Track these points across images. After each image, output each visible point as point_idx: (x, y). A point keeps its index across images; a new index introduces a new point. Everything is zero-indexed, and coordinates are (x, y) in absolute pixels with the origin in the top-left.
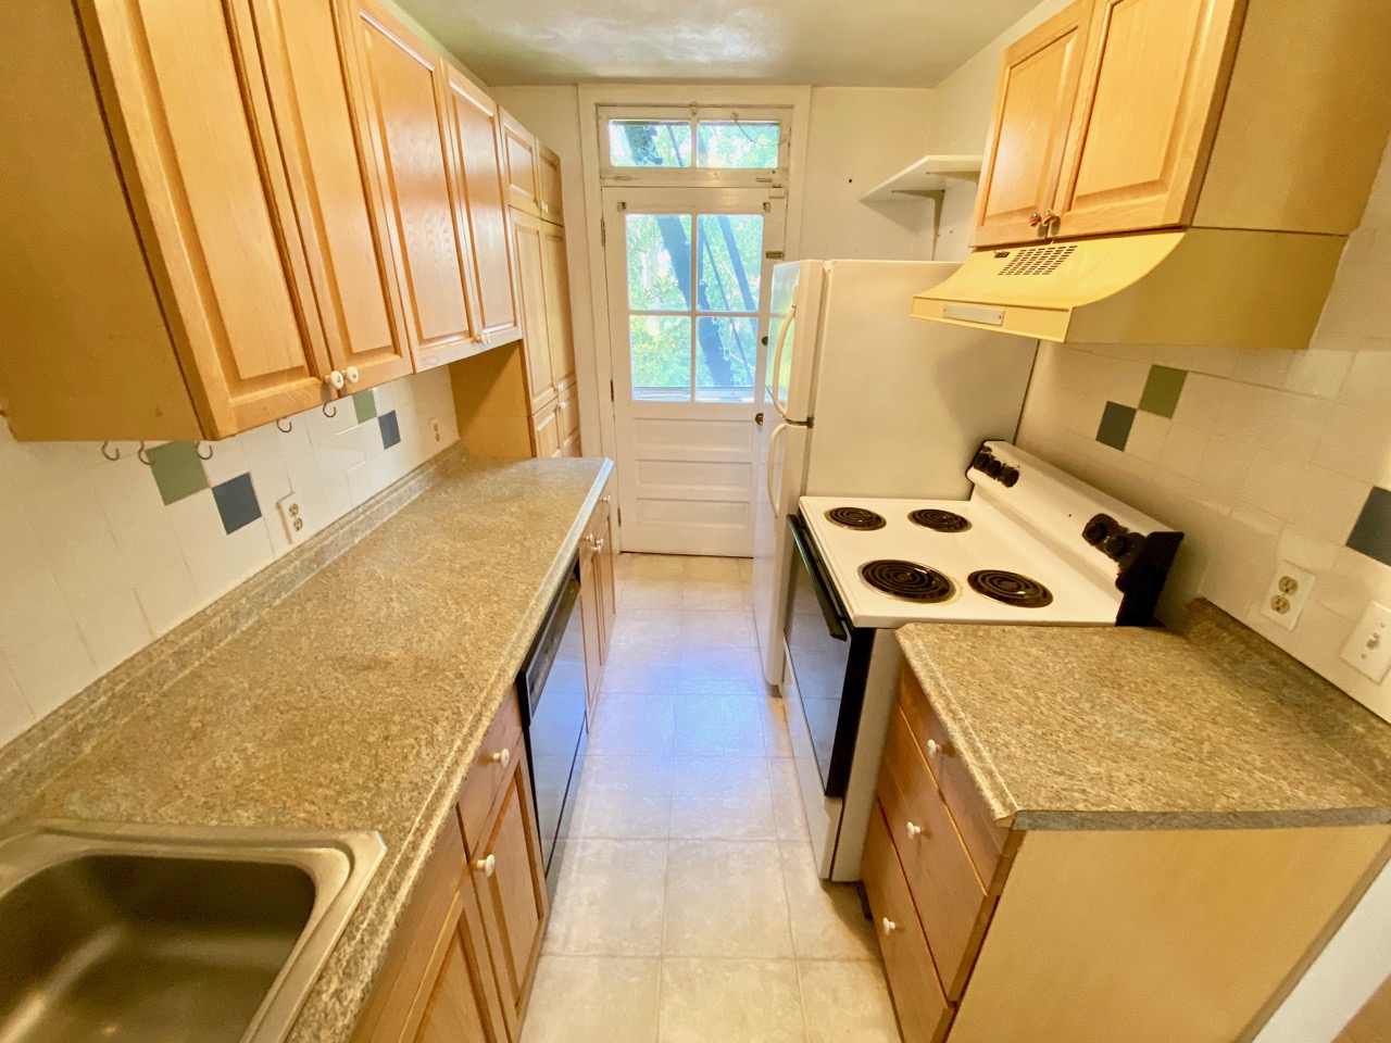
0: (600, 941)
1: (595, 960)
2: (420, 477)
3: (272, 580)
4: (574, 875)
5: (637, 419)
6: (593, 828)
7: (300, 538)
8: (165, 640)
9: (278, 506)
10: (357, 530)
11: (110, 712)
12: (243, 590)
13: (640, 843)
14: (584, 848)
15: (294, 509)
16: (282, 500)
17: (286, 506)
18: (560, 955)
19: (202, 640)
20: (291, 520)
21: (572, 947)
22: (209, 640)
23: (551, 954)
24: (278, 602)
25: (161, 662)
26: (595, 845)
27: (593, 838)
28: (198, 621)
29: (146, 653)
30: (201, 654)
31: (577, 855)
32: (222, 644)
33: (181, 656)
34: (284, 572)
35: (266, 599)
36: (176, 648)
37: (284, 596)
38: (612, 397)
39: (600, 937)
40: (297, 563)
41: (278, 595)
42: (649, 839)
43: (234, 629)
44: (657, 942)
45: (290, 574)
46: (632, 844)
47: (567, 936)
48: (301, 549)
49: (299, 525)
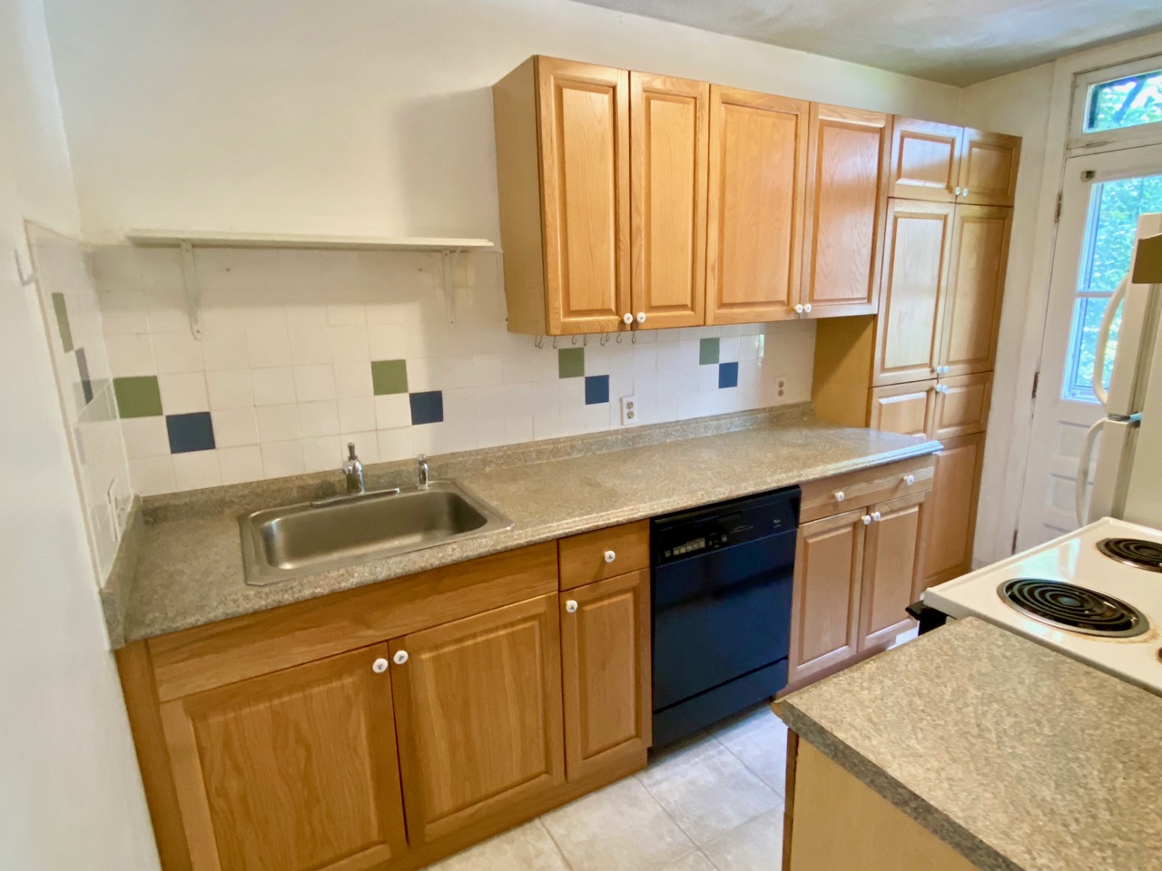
0: (673, 803)
1: (660, 809)
2: (746, 418)
3: (600, 439)
4: (697, 759)
5: (1063, 423)
6: (739, 748)
7: (629, 423)
8: (537, 443)
9: (621, 400)
10: (671, 434)
11: (501, 461)
12: (583, 438)
13: (761, 784)
14: (720, 753)
15: (630, 405)
16: (625, 397)
17: (625, 401)
18: (645, 787)
19: (552, 451)
20: (626, 411)
21: (654, 790)
22: (555, 453)
23: (640, 781)
24: (599, 453)
25: (530, 451)
26: (727, 758)
27: (732, 753)
28: (556, 441)
29: (527, 445)
30: (548, 458)
31: (712, 753)
32: (561, 459)
33: (539, 453)
34: (609, 438)
35: (593, 448)
36: (538, 448)
37: (604, 451)
38: (1034, 391)
39: (675, 801)
40: (620, 437)
41: (600, 449)
42: (770, 788)
43: (569, 454)
44: (706, 840)
45: (612, 441)
46: (754, 779)
47: (658, 783)
48: (627, 431)
49: (630, 415)
